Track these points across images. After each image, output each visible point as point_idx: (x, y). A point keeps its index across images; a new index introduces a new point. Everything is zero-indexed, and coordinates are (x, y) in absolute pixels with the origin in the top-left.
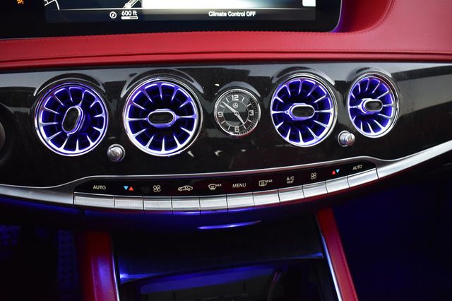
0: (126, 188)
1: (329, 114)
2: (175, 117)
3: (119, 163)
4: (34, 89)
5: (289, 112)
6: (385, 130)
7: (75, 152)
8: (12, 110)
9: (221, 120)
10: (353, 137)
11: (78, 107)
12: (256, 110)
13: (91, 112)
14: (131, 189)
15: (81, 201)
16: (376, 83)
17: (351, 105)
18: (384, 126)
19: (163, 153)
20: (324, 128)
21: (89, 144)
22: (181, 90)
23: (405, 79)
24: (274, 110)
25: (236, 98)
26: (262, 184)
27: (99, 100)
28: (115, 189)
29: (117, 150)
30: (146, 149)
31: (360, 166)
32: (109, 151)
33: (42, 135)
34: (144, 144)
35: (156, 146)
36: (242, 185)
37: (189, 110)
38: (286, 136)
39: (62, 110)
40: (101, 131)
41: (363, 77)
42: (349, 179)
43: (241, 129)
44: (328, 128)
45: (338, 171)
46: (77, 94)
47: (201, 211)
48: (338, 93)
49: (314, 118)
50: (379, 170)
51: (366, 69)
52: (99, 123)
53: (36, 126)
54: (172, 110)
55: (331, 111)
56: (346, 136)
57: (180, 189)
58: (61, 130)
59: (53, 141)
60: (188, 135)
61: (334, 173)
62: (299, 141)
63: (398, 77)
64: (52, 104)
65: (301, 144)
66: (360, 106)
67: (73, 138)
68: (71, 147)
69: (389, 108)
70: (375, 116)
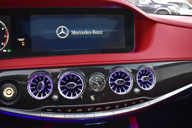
0: (59, 110)
1: (130, 82)
2: (76, 85)
3: (56, 101)
4: (28, 76)
5: (116, 82)
6: (151, 87)
7: (41, 98)
8: (19, 82)
9: (92, 86)
10: (139, 90)
11: (43, 82)
12: (104, 82)
13: (47, 83)
14: (60, 111)
15: (43, 115)
16: (147, 70)
17: (138, 79)
18: (151, 86)
19: (72, 98)
20: (129, 87)
21: (46, 95)
22: (78, 75)
23: (158, 69)
24: (110, 81)
25: (97, 78)
26: (107, 108)
27: (50, 79)
28: (55, 111)
29: (56, 97)
30: (66, 96)
31: (143, 101)
32: (53, 97)
33: (30, 92)
34: (65, 95)
35: (69, 95)
36: (100, 109)
37: (81, 82)
38: (115, 90)
39: (37, 83)
40: (50, 90)
41: (142, 69)
42: (139, 106)
43: (99, 88)
44: (130, 87)
45: (134, 103)
46: (42, 77)
47: (85, 118)
48: (133, 75)
49: (125, 84)
50: (150, 102)
51: (143, 66)
52: (50, 87)
53: (28, 89)
54: (75, 83)
55: (131, 81)
56: (137, 90)
57: (78, 110)
58: (37, 90)
59: (34, 94)
60: (80, 91)
61: (133, 103)
62: (119, 92)
63: (155, 68)
64: (34, 81)
65: (121, 93)
66: (141, 79)
67: (40, 93)
68: (40, 96)
69: (153, 79)
70: (147, 82)
